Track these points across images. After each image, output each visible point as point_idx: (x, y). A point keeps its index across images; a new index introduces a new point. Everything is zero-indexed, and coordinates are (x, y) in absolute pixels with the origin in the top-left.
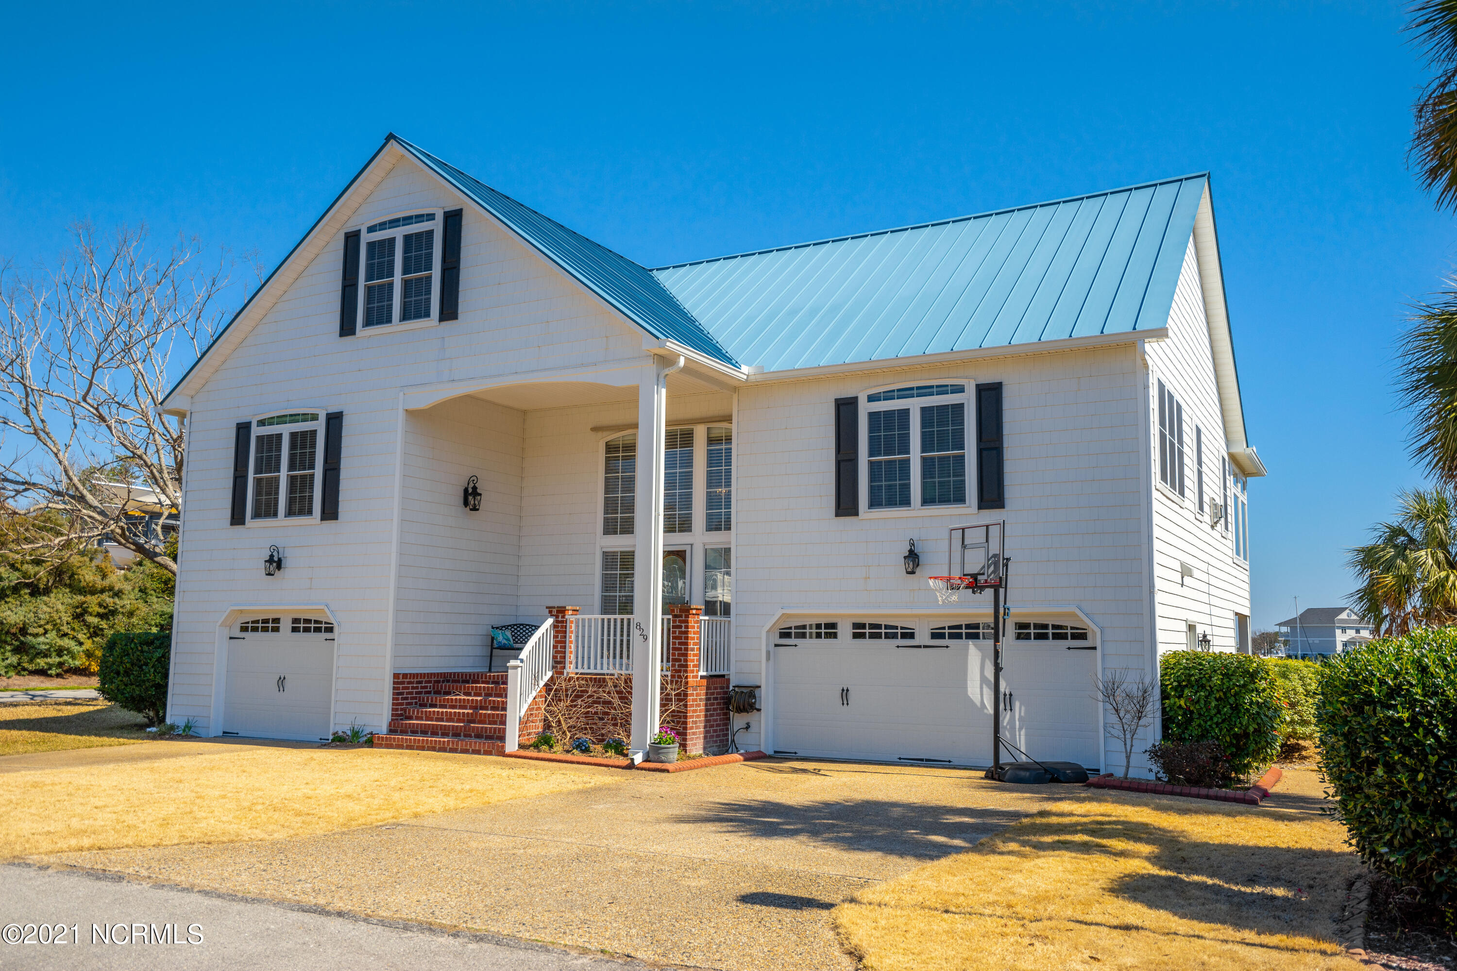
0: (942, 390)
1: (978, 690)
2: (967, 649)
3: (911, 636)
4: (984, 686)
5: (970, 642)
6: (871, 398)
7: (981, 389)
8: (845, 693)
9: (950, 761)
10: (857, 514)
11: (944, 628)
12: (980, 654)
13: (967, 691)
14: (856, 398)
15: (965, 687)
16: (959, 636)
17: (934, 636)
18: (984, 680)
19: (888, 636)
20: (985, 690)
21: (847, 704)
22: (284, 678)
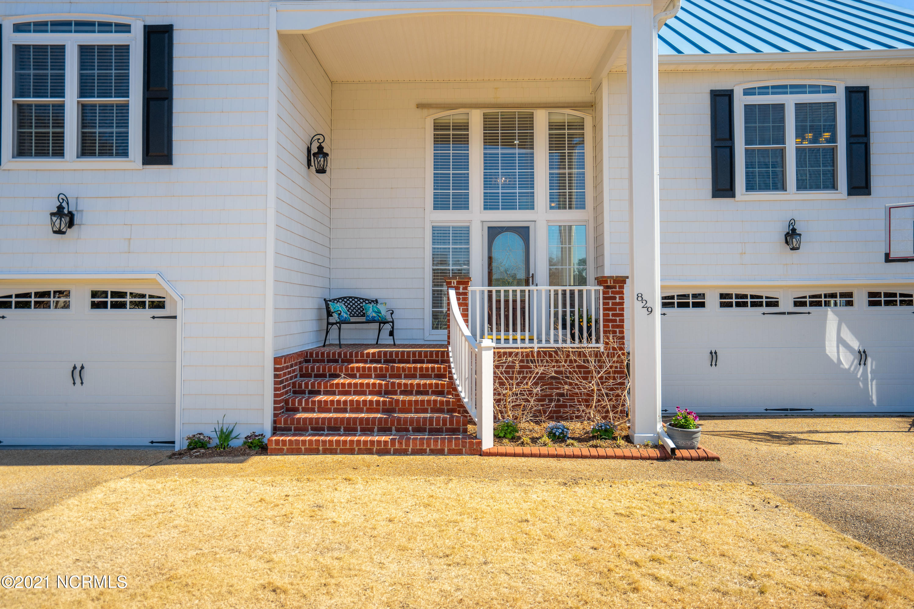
0: (815, 89)
1: (835, 349)
2: (826, 315)
3: (775, 304)
4: (840, 345)
5: (829, 309)
6: (748, 92)
7: (850, 91)
8: (714, 355)
9: (812, 410)
10: (733, 196)
11: (805, 297)
12: (838, 319)
13: (825, 350)
14: (732, 91)
15: (824, 347)
16: (819, 304)
17: (796, 304)
18: (840, 341)
19: (754, 305)
20: (841, 348)
21: (716, 365)
22: (82, 368)
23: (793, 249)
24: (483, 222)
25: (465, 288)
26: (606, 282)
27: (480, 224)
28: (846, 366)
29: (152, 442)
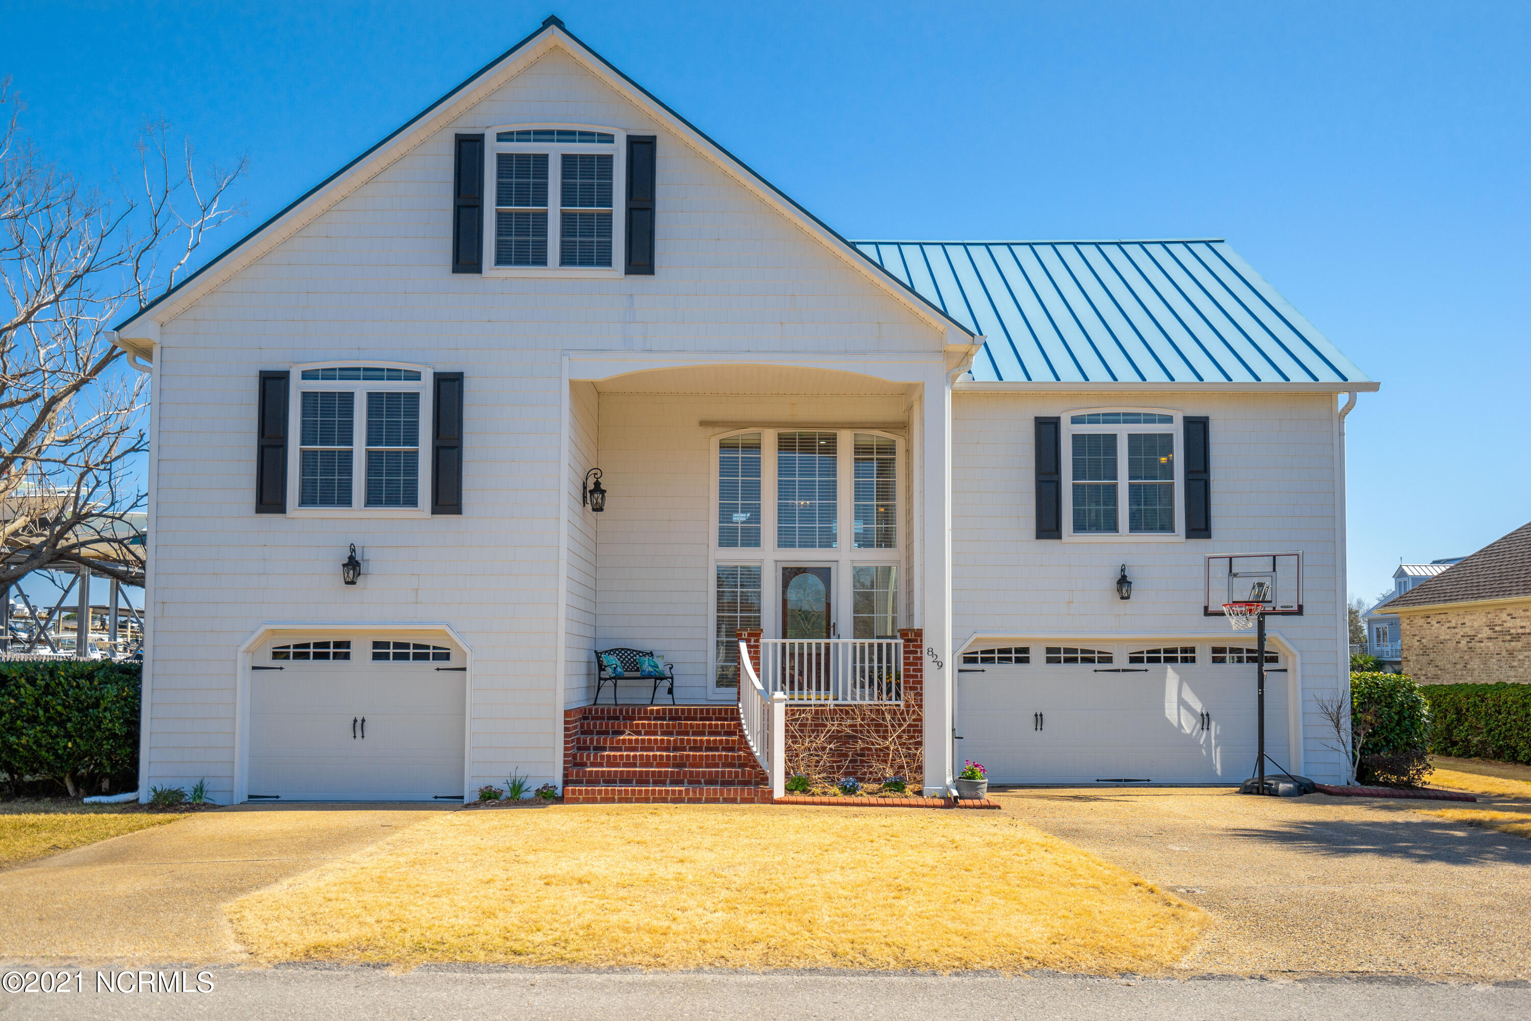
0: (1150, 419)
1: (1176, 712)
2: (1165, 672)
3: (1109, 660)
4: (1181, 707)
5: (1169, 666)
6: (1075, 420)
7: (1189, 422)
8: (1039, 718)
9: (1148, 780)
10: (1060, 538)
11: (1142, 652)
12: (1178, 677)
13: (1164, 712)
14: (1059, 418)
15: (1163, 709)
16: (1157, 660)
17: (1133, 660)
18: (1182, 702)
19: (1084, 660)
20: (1183, 711)
21: (1041, 729)
22: (363, 721)
23: (1122, 598)
24: (776, 561)
25: (757, 641)
26: (907, 635)
27: (773, 565)
28: (1188, 731)
29: (436, 797)
